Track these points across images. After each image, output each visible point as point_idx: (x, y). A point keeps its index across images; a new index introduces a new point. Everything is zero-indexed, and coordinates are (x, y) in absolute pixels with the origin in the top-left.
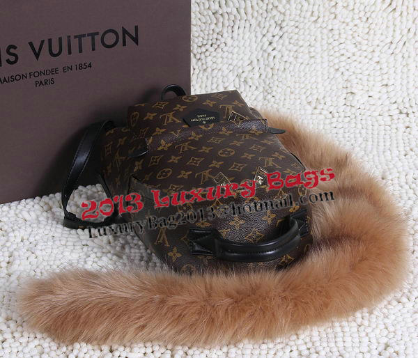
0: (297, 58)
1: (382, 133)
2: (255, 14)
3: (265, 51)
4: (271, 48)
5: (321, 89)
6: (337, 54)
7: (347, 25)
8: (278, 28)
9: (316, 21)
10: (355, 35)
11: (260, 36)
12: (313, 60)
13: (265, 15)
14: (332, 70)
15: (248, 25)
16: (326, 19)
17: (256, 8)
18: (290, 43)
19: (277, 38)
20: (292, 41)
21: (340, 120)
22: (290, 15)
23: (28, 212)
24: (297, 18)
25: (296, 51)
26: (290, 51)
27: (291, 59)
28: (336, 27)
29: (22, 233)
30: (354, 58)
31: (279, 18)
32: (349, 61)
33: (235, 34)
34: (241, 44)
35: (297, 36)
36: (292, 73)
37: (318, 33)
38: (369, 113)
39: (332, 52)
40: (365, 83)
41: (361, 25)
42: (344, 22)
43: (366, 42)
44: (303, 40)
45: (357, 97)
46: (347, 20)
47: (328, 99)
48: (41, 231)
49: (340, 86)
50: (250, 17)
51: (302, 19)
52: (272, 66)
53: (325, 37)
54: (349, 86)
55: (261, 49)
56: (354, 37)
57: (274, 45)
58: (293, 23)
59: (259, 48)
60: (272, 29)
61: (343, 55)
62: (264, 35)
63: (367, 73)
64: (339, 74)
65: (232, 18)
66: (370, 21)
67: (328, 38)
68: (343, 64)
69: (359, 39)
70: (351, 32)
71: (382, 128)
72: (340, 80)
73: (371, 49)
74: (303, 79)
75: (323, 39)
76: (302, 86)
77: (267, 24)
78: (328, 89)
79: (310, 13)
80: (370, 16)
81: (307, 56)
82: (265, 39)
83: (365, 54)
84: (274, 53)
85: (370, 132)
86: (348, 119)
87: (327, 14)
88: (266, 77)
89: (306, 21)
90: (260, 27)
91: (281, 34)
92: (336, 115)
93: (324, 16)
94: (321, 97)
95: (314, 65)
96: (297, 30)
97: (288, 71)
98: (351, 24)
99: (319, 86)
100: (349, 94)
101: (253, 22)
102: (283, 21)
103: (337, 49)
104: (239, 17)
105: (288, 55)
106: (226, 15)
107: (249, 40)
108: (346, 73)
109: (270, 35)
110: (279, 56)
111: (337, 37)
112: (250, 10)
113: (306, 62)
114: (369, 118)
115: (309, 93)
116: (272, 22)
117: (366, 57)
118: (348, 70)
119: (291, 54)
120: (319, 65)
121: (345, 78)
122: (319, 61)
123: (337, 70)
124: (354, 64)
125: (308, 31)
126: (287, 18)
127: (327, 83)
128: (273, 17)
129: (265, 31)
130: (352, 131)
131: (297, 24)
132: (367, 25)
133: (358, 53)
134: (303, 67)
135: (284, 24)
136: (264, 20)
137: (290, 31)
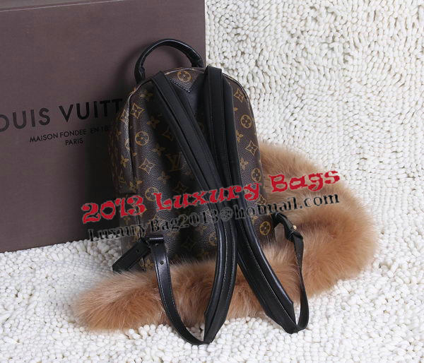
0: (315, 127)
1: (390, 194)
2: (279, 88)
3: (287, 121)
4: (292, 119)
5: (337, 155)
6: (352, 124)
7: (361, 97)
8: (299, 101)
9: (332, 95)
10: (369, 107)
11: (283, 108)
12: (330, 129)
13: (287, 89)
14: (347, 138)
15: (272, 98)
16: (342, 92)
17: (279, 82)
18: (310, 114)
19: (298, 109)
20: (312, 112)
21: (352, 182)
22: (310, 89)
23: (57, 254)
24: (316, 92)
25: (315, 121)
26: (309, 121)
27: (311, 128)
28: (350, 100)
29: (48, 271)
30: (367, 127)
31: (300, 91)
32: (363, 130)
33: (261, 106)
34: (266, 114)
35: (315, 107)
36: (312, 141)
37: (335, 105)
38: (379, 176)
39: (347, 122)
40: (377, 150)
41: (373, 98)
42: (358, 96)
43: (378, 113)
44: (321, 111)
45: (368, 162)
46: (361, 94)
47: (343, 164)
48: (64, 270)
49: (354, 153)
50: (274, 91)
51: (320, 92)
52: (293, 134)
53: (341, 108)
54: (362, 151)
55: (284, 119)
56: (366, 109)
57: (296, 115)
58: (312, 96)
59: (282, 118)
60: (293, 101)
61: (357, 124)
62: (287, 107)
63: (378, 140)
65: (258, 91)
66: (382, 94)
67: (344, 109)
68: (356, 133)
69: (372, 111)
70: (365, 105)
71: (390, 190)
72: (354, 146)
73: (382, 120)
74: (321, 146)
75: (339, 110)
76: (320, 152)
77: (289, 97)
78: (343, 155)
79: (327, 88)
80: (382, 90)
81: (325, 125)
82: (287, 110)
83: (377, 124)
84: (295, 123)
85: (378, 193)
86: (359, 182)
87: (343, 87)
88: (289, 143)
89: (324, 94)
90: (283, 100)
91: (302, 105)
92: (349, 178)
93: (340, 90)
94: (337, 161)
95: (331, 133)
96: (315, 103)
97: (307, 139)
98: (364, 97)
99: (335, 152)
100: (362, 160)
101: (277, 95)
102: (303, 94)
103: (351, 119)
104: (264, 91)
105: (308, 124)
106: (253, 89)
107: (273, 112)
108: (360, 141)
109: (291, 106)
110: (299, 125)
111: (351, 109)
112: (274, 85)
113: (323, 131)
114: (379, 181)
115: (325, 158)
116: (294, 95)
117: (378, 126)
118: (361, 138)
119: (311, 123)
120: (336, 134)
121: (359, 145)
122: (336, 130)
123: (352, 138)
124: (367, 133)
125: (325, 104)
126: (307, 91)
127: (342, 150)
128: (294, 91)
129: (287, 104)
130: (362, 192)
131: (316, 97)
132: (379, 98)
133: (371, 123)
134: (321, 135)
135: (304, 97)
136: (286, 93)
137: (309, 103)
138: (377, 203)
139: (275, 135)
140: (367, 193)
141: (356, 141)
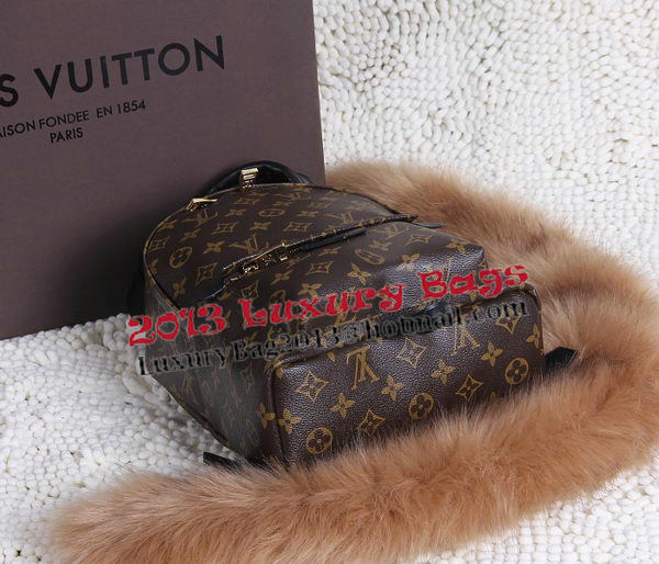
0: (527, 83)
2: (455, 12)
3: (473, 74)
4: (483, 69)
5: (570, 137)
6: (597, 75)
7: (613, 24)
8: (495, 34)
9: (558, 20)
10: (628, 40)
11: (464, 50)
12: (555, 86)
13: (470, 13)
14: (588, 102)
15: (442, 30)
16: (577, 14)
18: (515, 59)
19: (493, 50)
20: (519, 55)
21: (601, 187)
22: (514, 10)
24: (527, 15)
25: (526, 72)
26: (516, 72)
27: (518, 86)
28: (593, 28)
30: (626, 80)
31: (494, 15)
32: (617, 85)
33: (421, 48)
34: (432, 63)
35: (526, 46)
36: (521, 110)
37: (563, 39)
38: (651, 174)
39: (587, 72)
40: (646, 122)
41: (636, 23)
42: (607, 19)
43: (646, 52)
44: (537, 52)
45: (631, 147)
46: (614, 15)
47: (581, 153)
49: (603, 130)
50: (445, 17)
51: (535, 16)
52: (485, 98)
53: (575, 45)
54: (617, 128)
55: (466, 71)
56: (624, 45)
57: (489, 62)
58: (519, 24)
59: (463, 70)
60: (483, 36)
61: (606, 75)
62: (471, 47)
63: (648, 105)
64: (599, 109)
65: (416, 19)
66: (652, 15)
67: (581, 48)
68: (608, 90)
69: (634, 47)
70: (619, 36)
72: (602, 118)
73: (655, 64)
74: (539, 119)
75: (571, 50)
76: (537, 130)
77: (475, 27)
78: (582, 135)
79: (548, 6)
80: (652, 7)
81: (545, 79)
82: (473, 54)
83: (645, 72)
84: (488, 77)
85: (651, 207)
86: (613, 186)
87: (578, 5)
88: (477, 117)
89: (542, 19)
90: (464, 35)
91: (500, 43)
92: (594, 179)
93: (572, 10)
94: (568, 149)
95: (558, 94)
96: (526, 36)
97: (512, 107)
98: (619, 23)
99: (567, 130)
100: (618, 143)
101: (451, 24)
102: (502, 21)
103: (596, 66)
104: (426, 18)
105: (512, 79)
107: (445, 57)
108: (613, 107)
109: (480, 46)
110: (496, 81)
111: (595, 45)
112: (445, 5)
113: (543, 91)
114: (651, 183)
115: (548, 142)
116: (484, 24)
117: (647, 77)
118: (615, 101)
119: (519, 76)
120: (567, 94)
121: (612, 115)
122: (566, 86)
123: (598, 101)
124: (627, 90)
125: (545, 37)
126: (509, 15)
127: (579, 125)
128: (485, 15)
129: (471, 40)
130: (621, 205)
131: (526, 25)
132: (647, 23)
133: (633, 72)
134: (538, 98)
135: (504, 27)
136: (470, 20)
137: (514, 37)
138: (649, 227)
139: (450, 102)
140: (630, 206)
141: (606, 108)
